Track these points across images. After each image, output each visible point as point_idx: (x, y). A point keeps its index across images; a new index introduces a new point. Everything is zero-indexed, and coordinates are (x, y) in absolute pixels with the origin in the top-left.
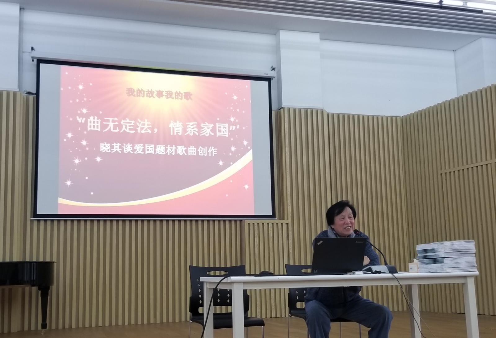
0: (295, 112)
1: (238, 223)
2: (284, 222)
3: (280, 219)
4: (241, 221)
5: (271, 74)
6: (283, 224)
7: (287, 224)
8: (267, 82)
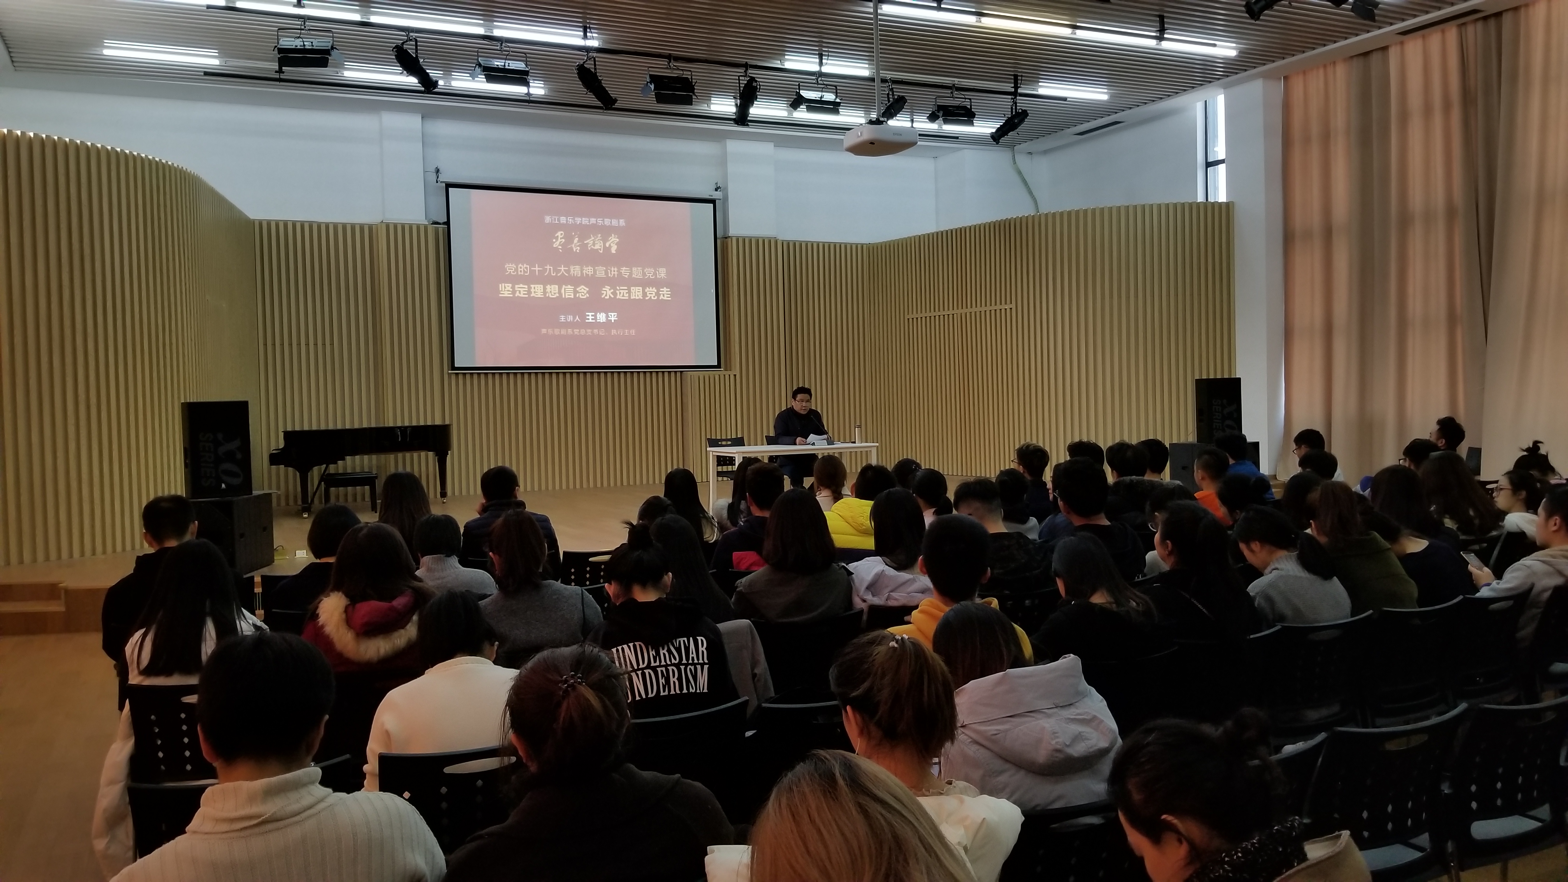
0: (745, 242)
1: (678, 374)
2: (732, 373)
3: (726, 370)
4: (681, 372)
5: (717, 195)
6: (731, 376)
7: (735, 375)
8: (712, 205)
